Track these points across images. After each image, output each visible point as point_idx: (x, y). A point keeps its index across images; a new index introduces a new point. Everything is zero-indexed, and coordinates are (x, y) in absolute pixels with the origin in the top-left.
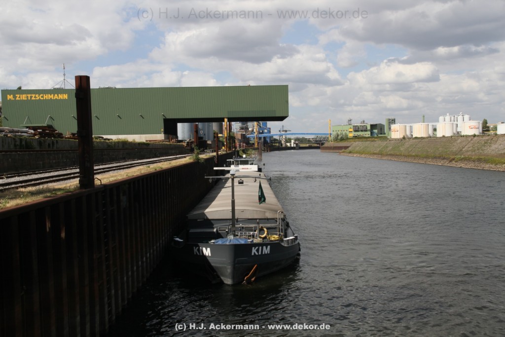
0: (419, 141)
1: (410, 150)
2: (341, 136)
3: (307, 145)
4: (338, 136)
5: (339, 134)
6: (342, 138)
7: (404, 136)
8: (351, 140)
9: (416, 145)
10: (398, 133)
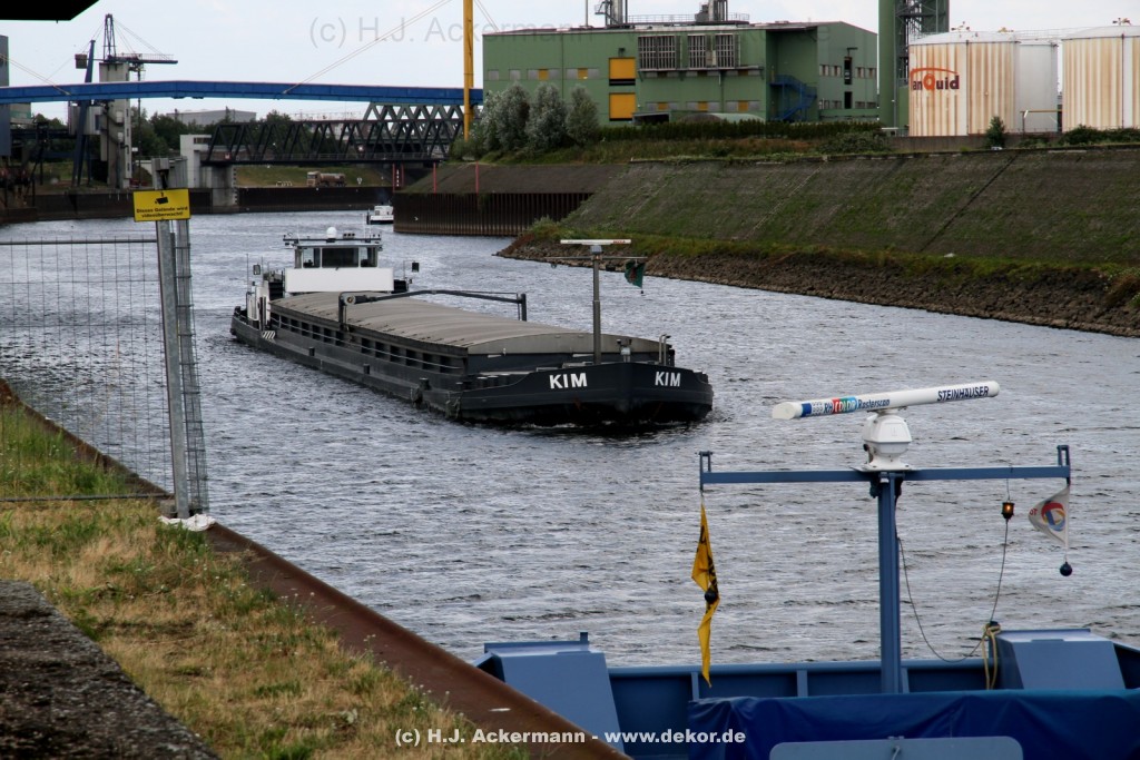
2: (546, 112)
3: (312, 177)
4: (524, 111)
5: (533, 100)
6: (551, 124)
7: (997, 123)
8: (621, 147)
10: (959, 100)
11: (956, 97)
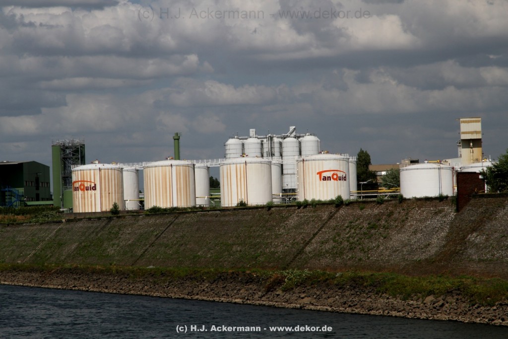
0: (167, 220)
1: (139, 253)
7: (115, 206)
9: (157, 237)
10: (96, 195)
11: (95, 194)
